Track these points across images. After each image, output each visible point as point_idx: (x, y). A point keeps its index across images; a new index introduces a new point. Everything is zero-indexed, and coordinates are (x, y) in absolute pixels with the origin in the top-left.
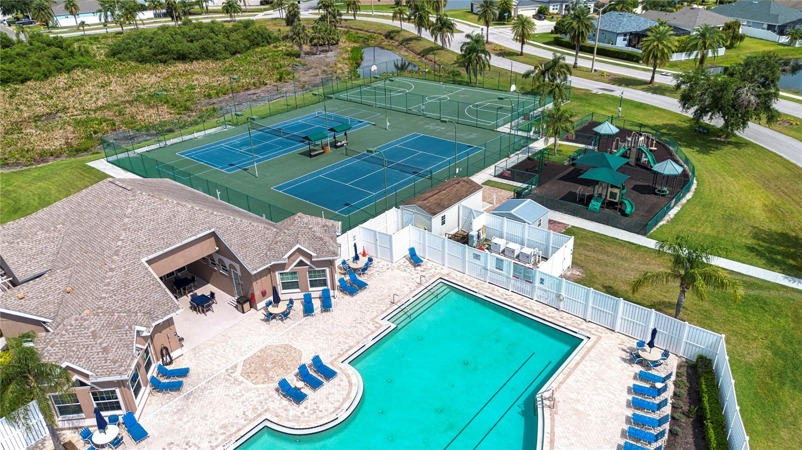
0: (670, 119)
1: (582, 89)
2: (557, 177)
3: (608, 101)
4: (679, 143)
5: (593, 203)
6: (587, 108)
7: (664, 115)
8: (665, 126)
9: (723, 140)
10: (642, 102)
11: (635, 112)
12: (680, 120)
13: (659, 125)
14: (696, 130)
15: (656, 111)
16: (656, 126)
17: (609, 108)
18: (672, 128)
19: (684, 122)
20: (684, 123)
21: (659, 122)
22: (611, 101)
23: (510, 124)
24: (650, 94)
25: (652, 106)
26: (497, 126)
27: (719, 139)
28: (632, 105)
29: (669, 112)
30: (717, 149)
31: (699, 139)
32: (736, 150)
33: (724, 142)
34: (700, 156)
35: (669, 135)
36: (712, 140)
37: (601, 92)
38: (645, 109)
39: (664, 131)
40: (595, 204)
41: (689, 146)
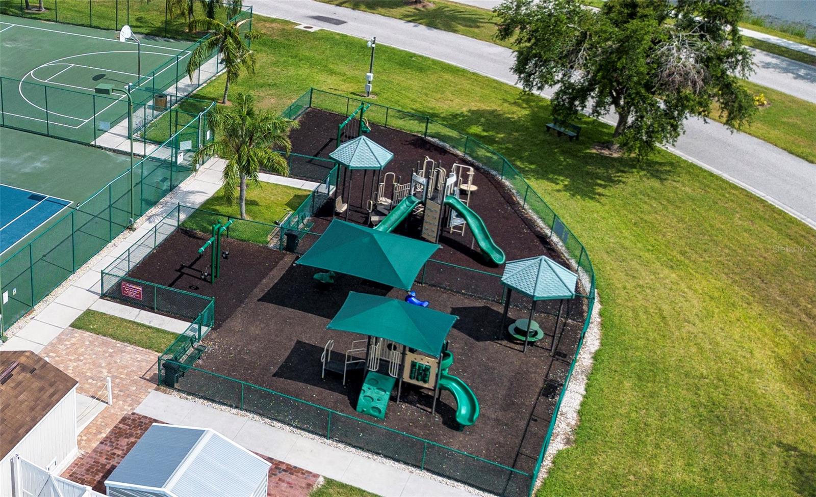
0: (483, 98)
1: (274, 21)
2: (259, 292)
3: (336, 49)
4: (518, 164)
5: (368, 393)
6: (292, 71)
7: (466, 85)
8: (476, 116)
9: (615, 155)
10: (412, 51)
11: (401, 78)
12: (505, 101)
13: (462, 115)
14: (548, 128)
15: (447, 76)
16: (455, 116)
17: (342, 68)
18: (493, 121)
19: (515, 103)
20: (515, 108)
21: (461, 105)
22: (343, 50)
23: (125, 122)
24: (422, 29)
25: (435, 62)
26: (97, 132)
27: (606, 152)
28: (390, 59)
29: (475, 78)
30: (610, 180)
31: (563, 153)
32: (656, 184)
33: (620, 160)
34: (578, 204)
35: (490, 141)
36: (591, 156)
37: (316, 27)
38: (421, 69)
39: (476, 129)
40: (375, 396)
41: (543, 173)
